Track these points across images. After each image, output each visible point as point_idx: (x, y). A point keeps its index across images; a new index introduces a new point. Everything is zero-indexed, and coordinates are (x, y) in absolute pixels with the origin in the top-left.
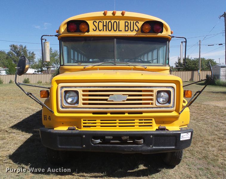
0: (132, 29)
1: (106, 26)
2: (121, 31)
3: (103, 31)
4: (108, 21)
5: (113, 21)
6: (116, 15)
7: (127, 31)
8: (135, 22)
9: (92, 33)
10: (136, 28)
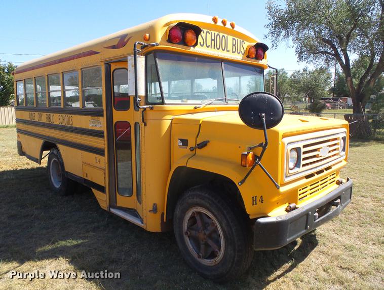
0: (239, 51)
1: (214, 40)
2: (229, 51)
3: (211, 47)
4: (216, 33)
5: (221, 34)
6: (226, 26)
7: (234, 52)
8: (241, 40)
9: (198, 49)
10: (242, 50)
